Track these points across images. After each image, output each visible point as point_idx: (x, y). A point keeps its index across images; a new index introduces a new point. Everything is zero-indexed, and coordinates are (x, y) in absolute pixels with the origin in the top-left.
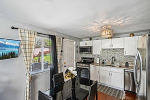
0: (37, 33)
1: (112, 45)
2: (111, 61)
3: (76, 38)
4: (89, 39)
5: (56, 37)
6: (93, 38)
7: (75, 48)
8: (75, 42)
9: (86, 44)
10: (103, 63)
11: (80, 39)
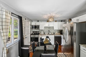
0: (12, 13)
1: (49, 25)
2: (48, 33)
3: (31, 20)
4: (37, 21)
5: (22, 18)
6: (39, 21)
7: (30, 26)
8: (30, 22)
9: (36, 24)
10: (44, 33)
11: (32, 20)
